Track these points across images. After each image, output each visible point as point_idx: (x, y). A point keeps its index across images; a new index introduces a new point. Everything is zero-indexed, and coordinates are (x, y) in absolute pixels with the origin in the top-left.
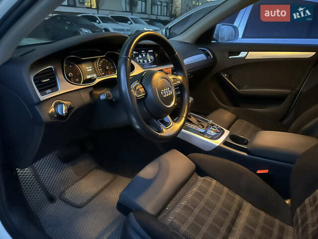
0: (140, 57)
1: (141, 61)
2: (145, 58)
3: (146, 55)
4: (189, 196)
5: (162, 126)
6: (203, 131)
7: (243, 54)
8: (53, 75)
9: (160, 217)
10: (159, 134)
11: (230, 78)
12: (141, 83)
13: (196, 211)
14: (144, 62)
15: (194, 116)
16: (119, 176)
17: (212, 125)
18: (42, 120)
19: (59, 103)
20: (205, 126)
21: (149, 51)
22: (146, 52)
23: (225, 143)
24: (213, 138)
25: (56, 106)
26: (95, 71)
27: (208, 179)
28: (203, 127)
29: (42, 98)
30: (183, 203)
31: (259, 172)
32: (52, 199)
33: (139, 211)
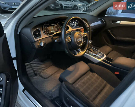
0: (72, 23)
1: (72, 25)
2: (74, 24)
3: (74, 22)
4: (85, 79)
5: (77, 53)
6: (95, 55)
7: (118, 22)
8: (39, 32)
9: (74, 85)
10: (75, 55)
11: (111, 32)
12: (70, 36)
13: (87, 84)
14: (73, 25)
15: (92, 48)
16: (61, 69)
17: (99, 53)
18: (35, 48)
19: (41, 42)
20: (96, 53)
21: (76, 21)
22: (75, 21)
23: (103, 60)
24: (98, 58)
25: (40, 43)
26: (54, 29)
27: (94, 74)
28: (95, 53)
29: (36, 40)
30: (83, 81)
31: (115, 73)
32: (36, 75)
33: (66, 81)
